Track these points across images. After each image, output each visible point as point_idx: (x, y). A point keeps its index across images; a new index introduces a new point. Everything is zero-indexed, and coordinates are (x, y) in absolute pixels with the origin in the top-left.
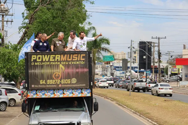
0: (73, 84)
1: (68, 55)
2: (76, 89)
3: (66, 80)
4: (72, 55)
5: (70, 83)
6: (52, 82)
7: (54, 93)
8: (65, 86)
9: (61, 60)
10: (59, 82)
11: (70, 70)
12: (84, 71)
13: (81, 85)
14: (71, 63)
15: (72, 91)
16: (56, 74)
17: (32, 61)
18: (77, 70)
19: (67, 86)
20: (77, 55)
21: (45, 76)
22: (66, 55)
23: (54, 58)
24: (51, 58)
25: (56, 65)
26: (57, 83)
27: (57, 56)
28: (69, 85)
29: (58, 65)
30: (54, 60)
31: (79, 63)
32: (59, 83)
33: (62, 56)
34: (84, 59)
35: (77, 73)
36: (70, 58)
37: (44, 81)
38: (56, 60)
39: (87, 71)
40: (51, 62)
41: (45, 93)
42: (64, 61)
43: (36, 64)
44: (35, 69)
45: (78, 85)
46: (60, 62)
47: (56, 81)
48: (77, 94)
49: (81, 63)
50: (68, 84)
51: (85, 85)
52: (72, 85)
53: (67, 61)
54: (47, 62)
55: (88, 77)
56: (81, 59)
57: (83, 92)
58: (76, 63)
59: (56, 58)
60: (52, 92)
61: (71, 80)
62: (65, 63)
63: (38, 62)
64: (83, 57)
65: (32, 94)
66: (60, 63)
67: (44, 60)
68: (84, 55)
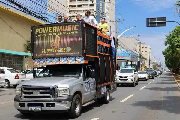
0: (68, 52)
1: (63, 26)
2: (71, 56)
3: (62, 49)
4: (66, 26)
5: (65, 51)
6: (50, 51)
7: (52, 61)
8: (61, 54)
9: (58, 31)
10: (56, 50)
11: (65, 40)
12: (77, 40)
13: (75, 53)
14: (66, 33)
15: (67, 59)
16: (53, 44)
17: (36, 33)
18: (71, 40)
19: (63, 54)
20: (71, 26)
21: (45, 46)
22: (61, 26)
23: (52, 29)
24: (50, 30)
25: (53, 36)
26: (54, 51)
27: (54, 27)
28: (64, 54)
29: (55, 36)
30: (51, 31)
31: (73, 33)
32: (56, 52)
33: (58, 27)
34: (77, 29)
35: (71, 42)
36: (65, 29)
37: (45, 50)
38: (53, 31)
39: (81, 40)
40: (50, 33)
41: (45, 61)
42: (60, 32)
43: (39, 36)
44: (38, 41)
45: (73, 53)
46: (57, 32)
47: (53, 50)
48: (71, 61)
49: (74, 32)
50: (63, 52)
51: (78, 53)
52: (67, 54)
53: (62, 31)
54: (47, 33)
55: (82, 46)
56: (75, 29)
57: (77, 60)
58: (70, 33)
59: (54, 29)
60: (50, 60)
61: (66, 49)
62: (61, 33)
63: (40, 34)
64: (77, 27)
65: (36, 62)
66: (57, 34)
67: (44, 32)
68: (78, 25)
